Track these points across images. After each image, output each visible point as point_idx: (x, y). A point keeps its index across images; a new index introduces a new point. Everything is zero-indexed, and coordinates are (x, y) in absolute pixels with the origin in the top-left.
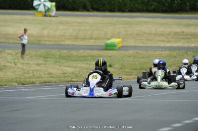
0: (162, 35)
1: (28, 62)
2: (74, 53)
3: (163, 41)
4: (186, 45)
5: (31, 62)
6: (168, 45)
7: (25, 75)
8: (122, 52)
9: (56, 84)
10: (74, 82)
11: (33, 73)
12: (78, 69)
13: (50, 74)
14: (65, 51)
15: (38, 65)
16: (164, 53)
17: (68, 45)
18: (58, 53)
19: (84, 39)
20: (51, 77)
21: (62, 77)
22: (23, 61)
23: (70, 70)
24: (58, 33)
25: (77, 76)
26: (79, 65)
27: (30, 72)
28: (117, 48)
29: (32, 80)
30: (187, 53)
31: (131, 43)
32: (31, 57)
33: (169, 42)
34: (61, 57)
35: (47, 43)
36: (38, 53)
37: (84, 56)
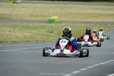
0: (82, 14)
1: (4, 30)
2: (31, 24)
3: (82, 18)
4: (96, 20)
5: (6, 30)
6: (85, 20)
7: (2, 37)
8: (58, 24)
9: (20, 43)
10: (30, 41)
11: (7, 36)
12: (33, 34)
13: (17, 36)
14: (25, 23)
15: (10, 31)
16: (82, 25)
17: (27, 20)
18: (21, 25)
19: (37, 16)
20: (17, 39)
21: (24, 39)
22: (1, 29)
23: (28, 34)
24: (21, 13)
25: (32, 38)
26: (33, 32)
27: (5, 35)
28: (55, 22)
29: (6, 40)
30: (96, 25)
31: (64, 19)
32: (6, 27)
33: (86, 18)
34: (23, 27)
35: (15, 18)
36: (10, 24)
37: (37, 27)
